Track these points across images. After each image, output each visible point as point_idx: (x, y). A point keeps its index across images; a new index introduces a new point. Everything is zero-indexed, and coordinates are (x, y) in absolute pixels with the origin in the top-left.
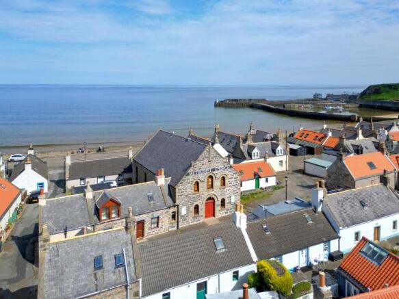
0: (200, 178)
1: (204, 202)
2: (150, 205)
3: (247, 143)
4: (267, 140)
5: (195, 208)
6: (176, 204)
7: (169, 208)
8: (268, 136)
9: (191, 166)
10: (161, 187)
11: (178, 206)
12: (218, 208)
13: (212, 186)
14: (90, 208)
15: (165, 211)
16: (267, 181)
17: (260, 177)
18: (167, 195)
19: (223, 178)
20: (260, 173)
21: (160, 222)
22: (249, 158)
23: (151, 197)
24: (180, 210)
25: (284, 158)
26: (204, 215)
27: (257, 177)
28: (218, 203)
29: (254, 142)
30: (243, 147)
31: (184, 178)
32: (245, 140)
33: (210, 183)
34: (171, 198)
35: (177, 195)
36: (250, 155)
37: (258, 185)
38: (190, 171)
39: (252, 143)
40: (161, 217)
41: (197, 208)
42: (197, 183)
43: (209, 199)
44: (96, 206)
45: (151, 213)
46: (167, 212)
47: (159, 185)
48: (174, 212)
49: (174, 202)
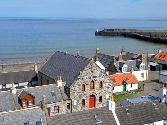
0: (86, 82)
1: (88, 98)
2: (53, 98)
3: (119, 61)
4: (134, 59)
5: (82, 101)
6: (70, 98)
7: (66, 100)
8: (135, 57)
9: (79, 74)
10: (59, 87)
11: (71, 99)
12: (97, 102)
13: (94, 88)
14: (15, 99)
15: (63, 102)
16: (131, 86)
17: (126, 84)
18: (64, 93)
19: (101, 83)
20: (127, 81)
21: (60, 109)
22: (120, 71)
23: (54, 94)
24: (72, 102)
25: (145, 72)
26: (88, 106)
27: (125, 84)
28: (97, 98)
29: (124, 60)
30: (116, 64)
31: (75, 82)
32: (117, 59)
33: (92, 86)
34: (67, 94)
35: (71, 92)
36: (121, 69)
37: (125, 88)
38: (79, 77)
39: (123, 61)
40: (60, 106)
41: (83, 101)
42: (84, 85)
43: (92, 96)
44: (19, 98)
45: (54, 103)
46: (64, 103)
47: (58, 86)
48: (69, 103)
49: (69, 97)
